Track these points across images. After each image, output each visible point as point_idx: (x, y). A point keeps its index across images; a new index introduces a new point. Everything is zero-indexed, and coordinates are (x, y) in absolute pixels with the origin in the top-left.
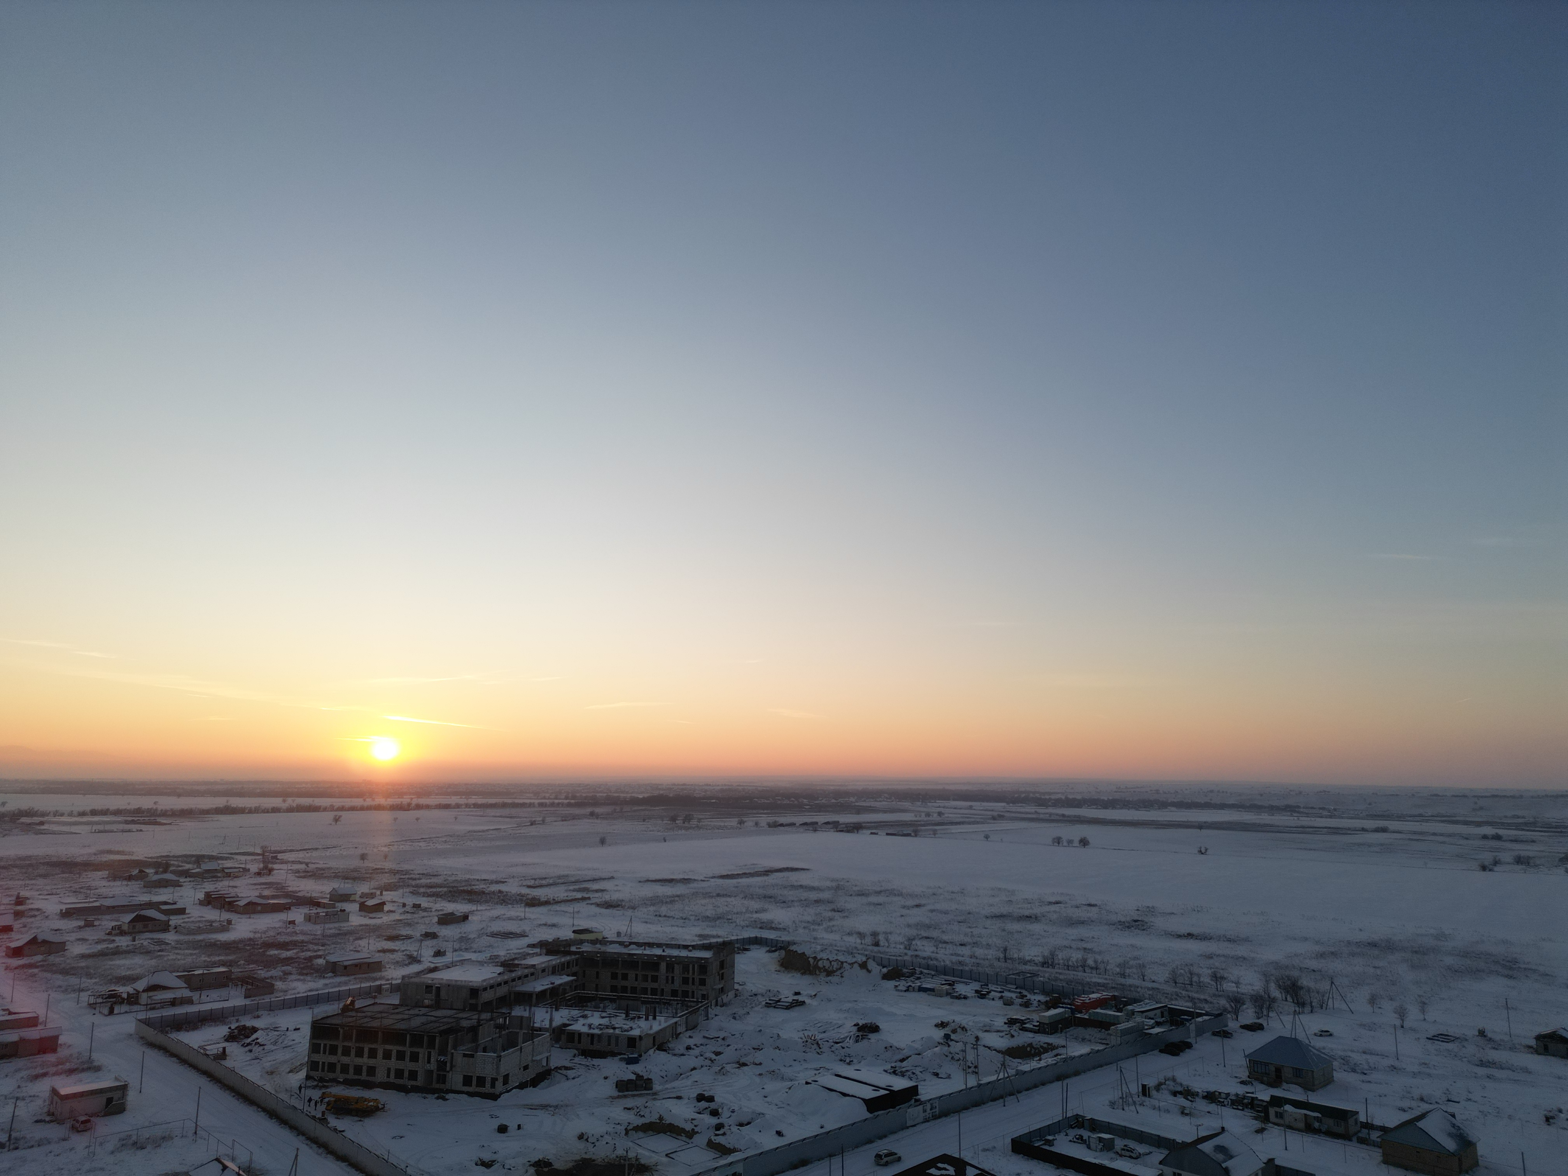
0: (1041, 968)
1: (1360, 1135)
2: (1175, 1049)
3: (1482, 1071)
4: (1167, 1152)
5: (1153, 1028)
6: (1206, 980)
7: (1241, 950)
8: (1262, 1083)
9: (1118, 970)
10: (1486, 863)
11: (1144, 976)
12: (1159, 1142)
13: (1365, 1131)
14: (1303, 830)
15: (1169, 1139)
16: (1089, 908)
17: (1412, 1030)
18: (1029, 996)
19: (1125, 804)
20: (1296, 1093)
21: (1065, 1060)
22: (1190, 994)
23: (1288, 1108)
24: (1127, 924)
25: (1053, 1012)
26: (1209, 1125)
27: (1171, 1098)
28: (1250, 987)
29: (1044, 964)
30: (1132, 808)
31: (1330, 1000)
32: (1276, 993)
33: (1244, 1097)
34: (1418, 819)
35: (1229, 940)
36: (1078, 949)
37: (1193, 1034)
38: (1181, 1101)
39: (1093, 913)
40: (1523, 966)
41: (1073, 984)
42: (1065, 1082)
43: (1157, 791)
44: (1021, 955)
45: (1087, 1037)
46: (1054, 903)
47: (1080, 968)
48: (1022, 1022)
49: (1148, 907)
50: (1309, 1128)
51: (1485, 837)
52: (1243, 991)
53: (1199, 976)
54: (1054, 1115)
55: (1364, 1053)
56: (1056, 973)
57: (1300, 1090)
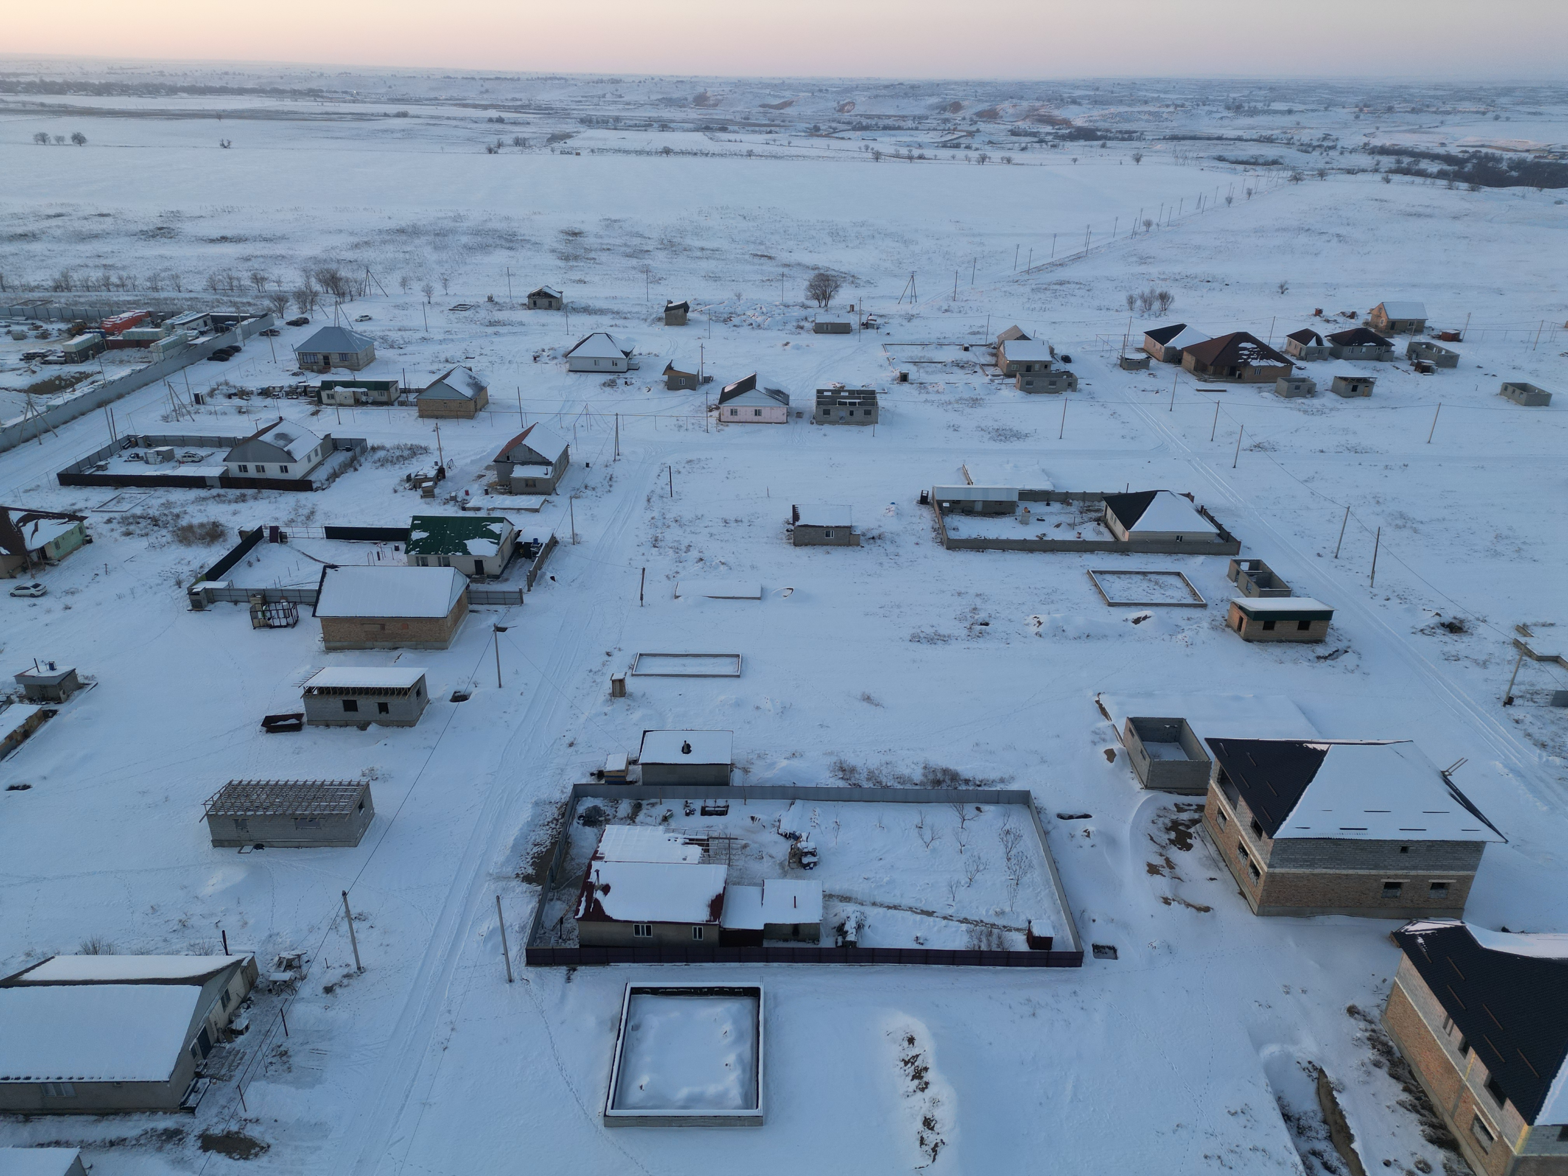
0: (53, 293)
1: (400, 399)
2: (223, 355)
3: (491, 330)
4: (229, 449)
5: (198, 338)
6: (247, 282)
7: (280, 249)
8: (313, 371)
9: (148, 284)
10: (492, 146)
11: (179, 288)
12: (220, 442)
13: (404, 395)
14: (328, 116)
15: (230, 438)
16: (102, 219)
17: (437, 304)
18: (45, 326)
19: (125, 90)
20: (345, 375)
21: (104, 386)
22: (232, 299)
23: (338, 389)
24: (151, 234)
25: (78, 339)
26: (266, 418)
27: (226, 402)
28: (291, 284)
29: (57, 288)
30: (134, 94)
31: (368, 288)
32: (317, 287)
33: (297, 387)
34: (434, 102)
35: (266, 240)
36: (96, 266)
37: (240, 338)
38: (237, 401)
39: (107, 224)
40: (520, 238)
41: (98, 305)
42: (108, 407)
43: (162, 74)
44: (24, 281)
45: (125, 358)
46: (54, 216)
47: (103, 288)
48: (43, 356)
49: (172, 212)
50: (358, 402)
51: (490, 120)
52: (285, 289)
53: (239, 279)
54: (104, 440)
55: (400, 330)
56: (75, 296)
57: (347, 371)
